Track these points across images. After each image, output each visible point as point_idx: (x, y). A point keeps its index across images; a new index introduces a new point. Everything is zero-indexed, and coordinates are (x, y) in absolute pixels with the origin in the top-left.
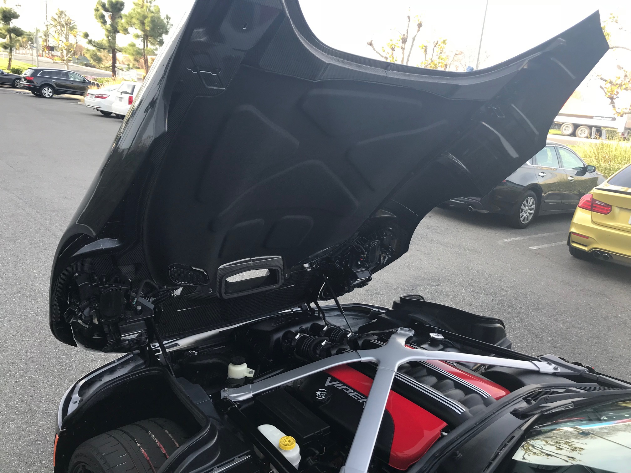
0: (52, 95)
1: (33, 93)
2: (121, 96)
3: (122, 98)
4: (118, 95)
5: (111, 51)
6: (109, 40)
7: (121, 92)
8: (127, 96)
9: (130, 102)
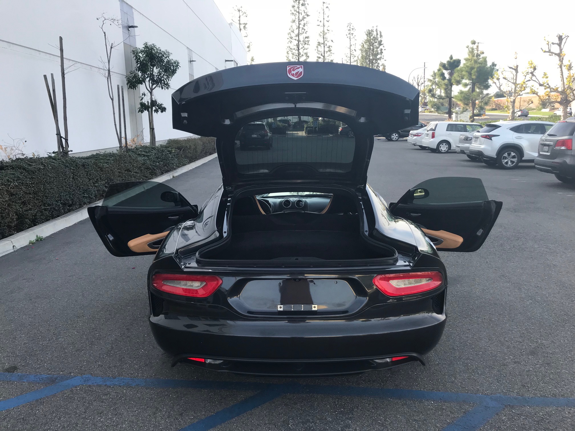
0: (398, 139)
3: (428, 134)
4: (426, 132)
5: (448, 99)
6: (446, 91)
7: (428, 130)
8: (431, 133)
9: (433, 136)
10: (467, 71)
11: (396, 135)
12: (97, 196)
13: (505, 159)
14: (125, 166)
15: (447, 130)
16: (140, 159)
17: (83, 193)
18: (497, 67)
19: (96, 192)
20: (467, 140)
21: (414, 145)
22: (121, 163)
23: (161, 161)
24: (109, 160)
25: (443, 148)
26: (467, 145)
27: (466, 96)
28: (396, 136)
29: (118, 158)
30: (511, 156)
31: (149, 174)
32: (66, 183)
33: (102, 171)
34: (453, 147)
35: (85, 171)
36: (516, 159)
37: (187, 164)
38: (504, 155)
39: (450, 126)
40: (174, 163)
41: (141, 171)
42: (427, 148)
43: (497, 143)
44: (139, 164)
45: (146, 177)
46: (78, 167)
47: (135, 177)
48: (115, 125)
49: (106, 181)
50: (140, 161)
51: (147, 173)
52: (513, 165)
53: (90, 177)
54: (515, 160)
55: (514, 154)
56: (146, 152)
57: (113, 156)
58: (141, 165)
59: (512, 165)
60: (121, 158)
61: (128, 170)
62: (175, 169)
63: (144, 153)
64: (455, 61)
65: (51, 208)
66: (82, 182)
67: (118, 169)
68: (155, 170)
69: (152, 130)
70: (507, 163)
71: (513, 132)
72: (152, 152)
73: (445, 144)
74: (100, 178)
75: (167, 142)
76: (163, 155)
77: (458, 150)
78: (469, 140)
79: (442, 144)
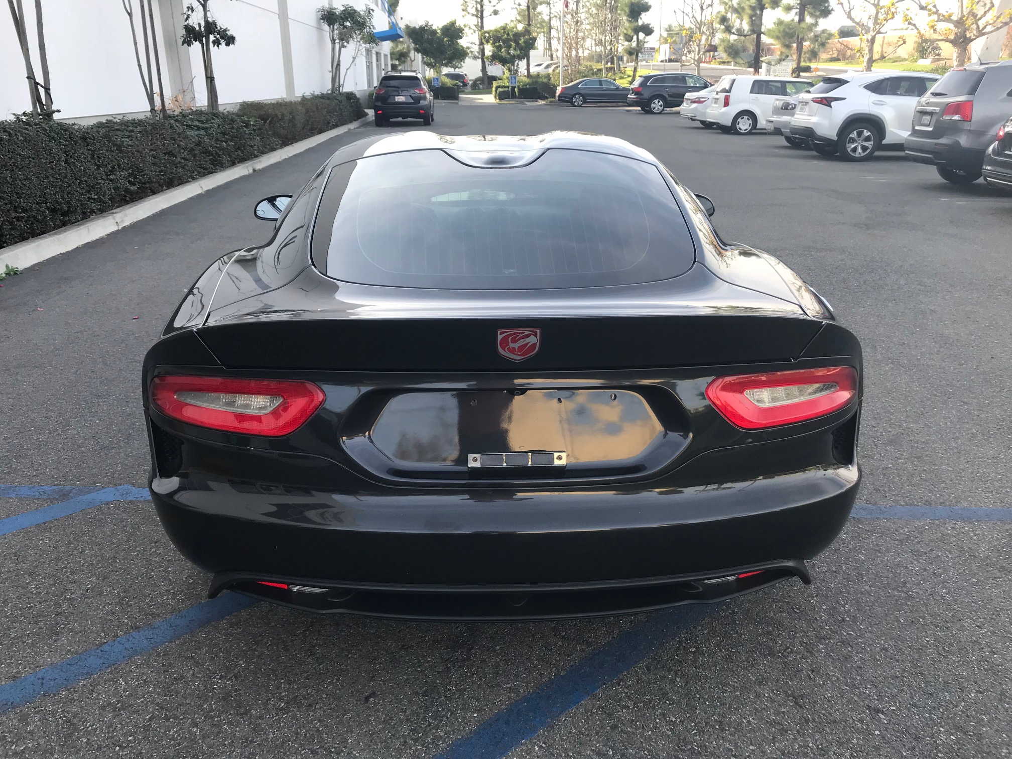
0: (663, 110)
1: (643, 109)
2: (717, 96)
3: (718, 99)
4: (714, 95)
5: (755, 36)
6: (752, 21)
7: (717, 92)
8: (722, 96)
9: (726, 104)
11: (659, 102)
12: (114, 198)
13: (852, 143)
14: (164, 144)
15: (751, 92)
16: (190, 133)
17: (89, 192)
19: (113, 191)
20: (787, 108)
21: (693, 120)
22: (157, 140)
23: (231, 141)
24: (132, 131)
25: (744, 125)
26: (785, 118)
27: (787, 30)
28: (660, 104)
29: (149, 128)
30: (862, 137)
31: (210, 163)
32: (53, 169)
33: (121, 151)
34: (762, 123)
35: (88, 149)
36: (872, 143)
37: (278, 148)
38: (851, 136)
39: (756, 84)
40: (255, 145)
41: (195, 155)
42: (715, 126)
43: (841, 112)
44: (190, 143)
45: (204, 169)
46: (74, 141)
47: (183, 168)
48: (140, 66)
49: (130, 171)
50: (191, 138)
51: (206, 161)
52: (866, 153)
53: (99, 161)
54: (870, 144)
55: (869, 133)
56: (202, 122)
57: (140, 125)
58: (194, 144)
59: (863, 155)
60: (154, 128)
61: (170, 153)
62: (257, 157)
63: (198, 124)
65: (28, 217)
66: (84, 171)
67: (151, 150)
68: (219, 156)
69: (211, 81)
70: (855, 150)
71: (869, 93)
72: (213, 121)
73: (747, 117)
74: (119, 166)
75: (238, 107)
76: (233, 128)
77: (769, 128)
78: (790, 109)
79: (742, 119)
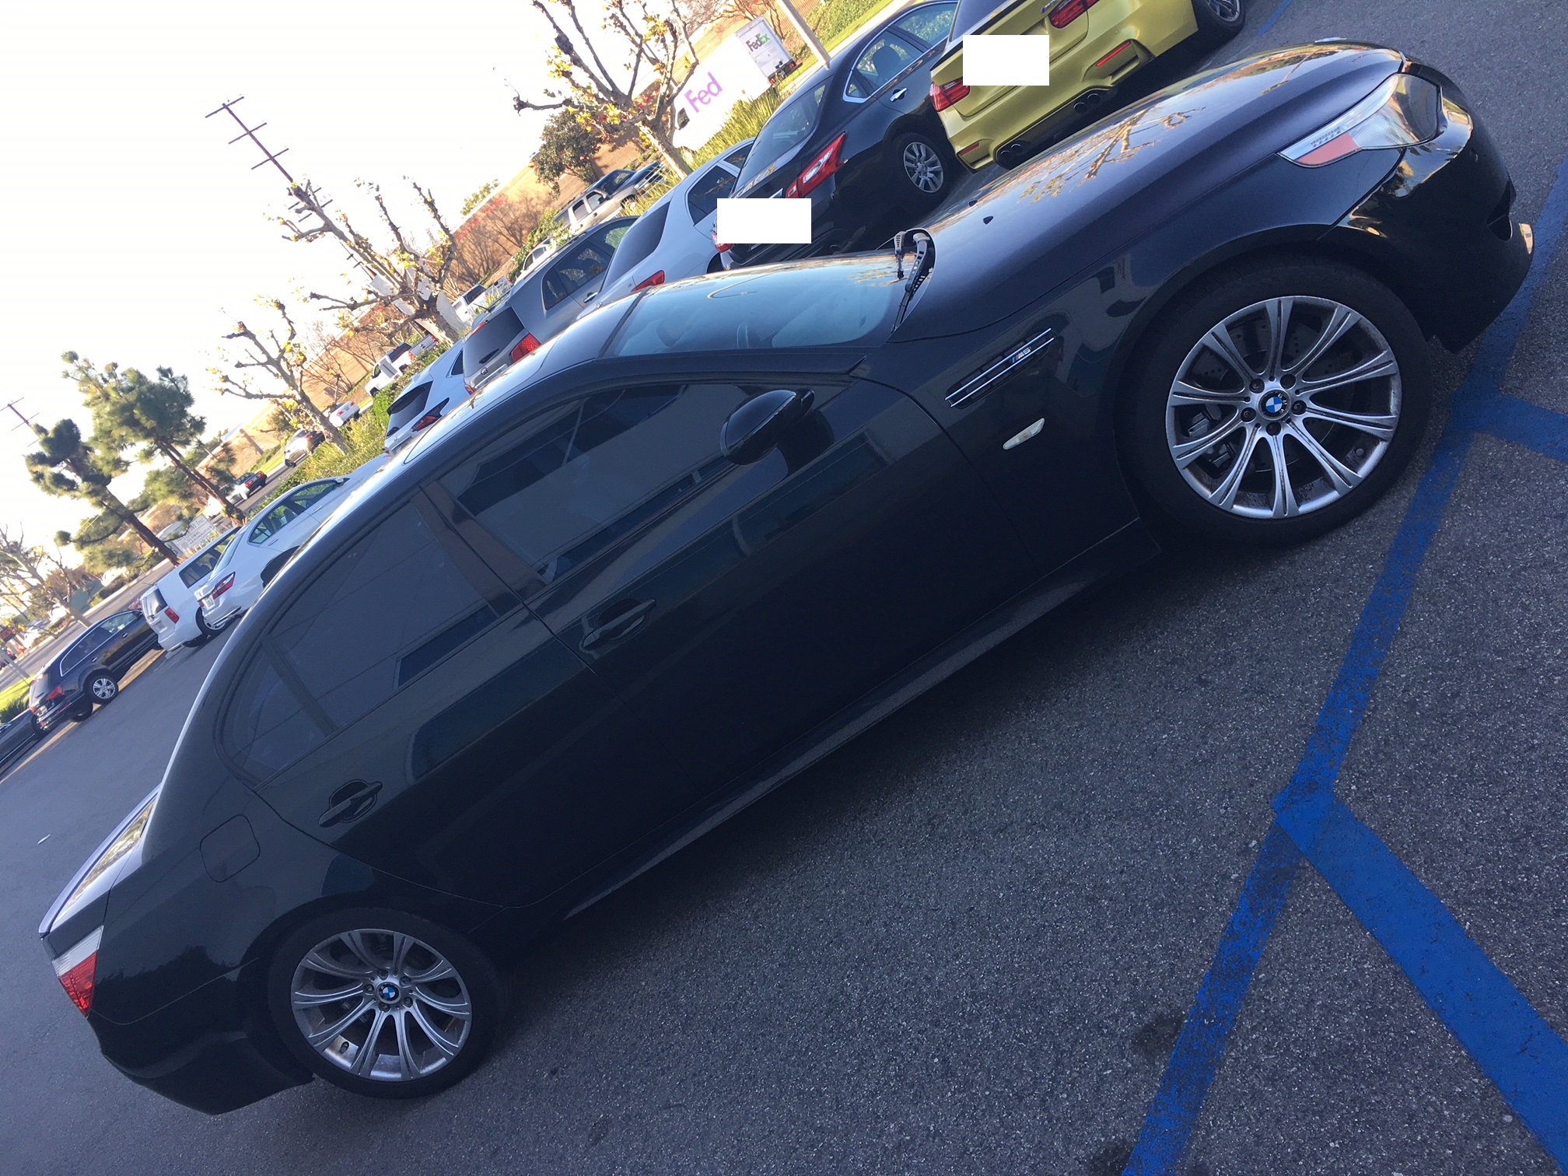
0: (116, 687)
10: (121, 425)
11: (100, 683)
18: (177, 374)
28: (99, 686)
64: (58, 430)
